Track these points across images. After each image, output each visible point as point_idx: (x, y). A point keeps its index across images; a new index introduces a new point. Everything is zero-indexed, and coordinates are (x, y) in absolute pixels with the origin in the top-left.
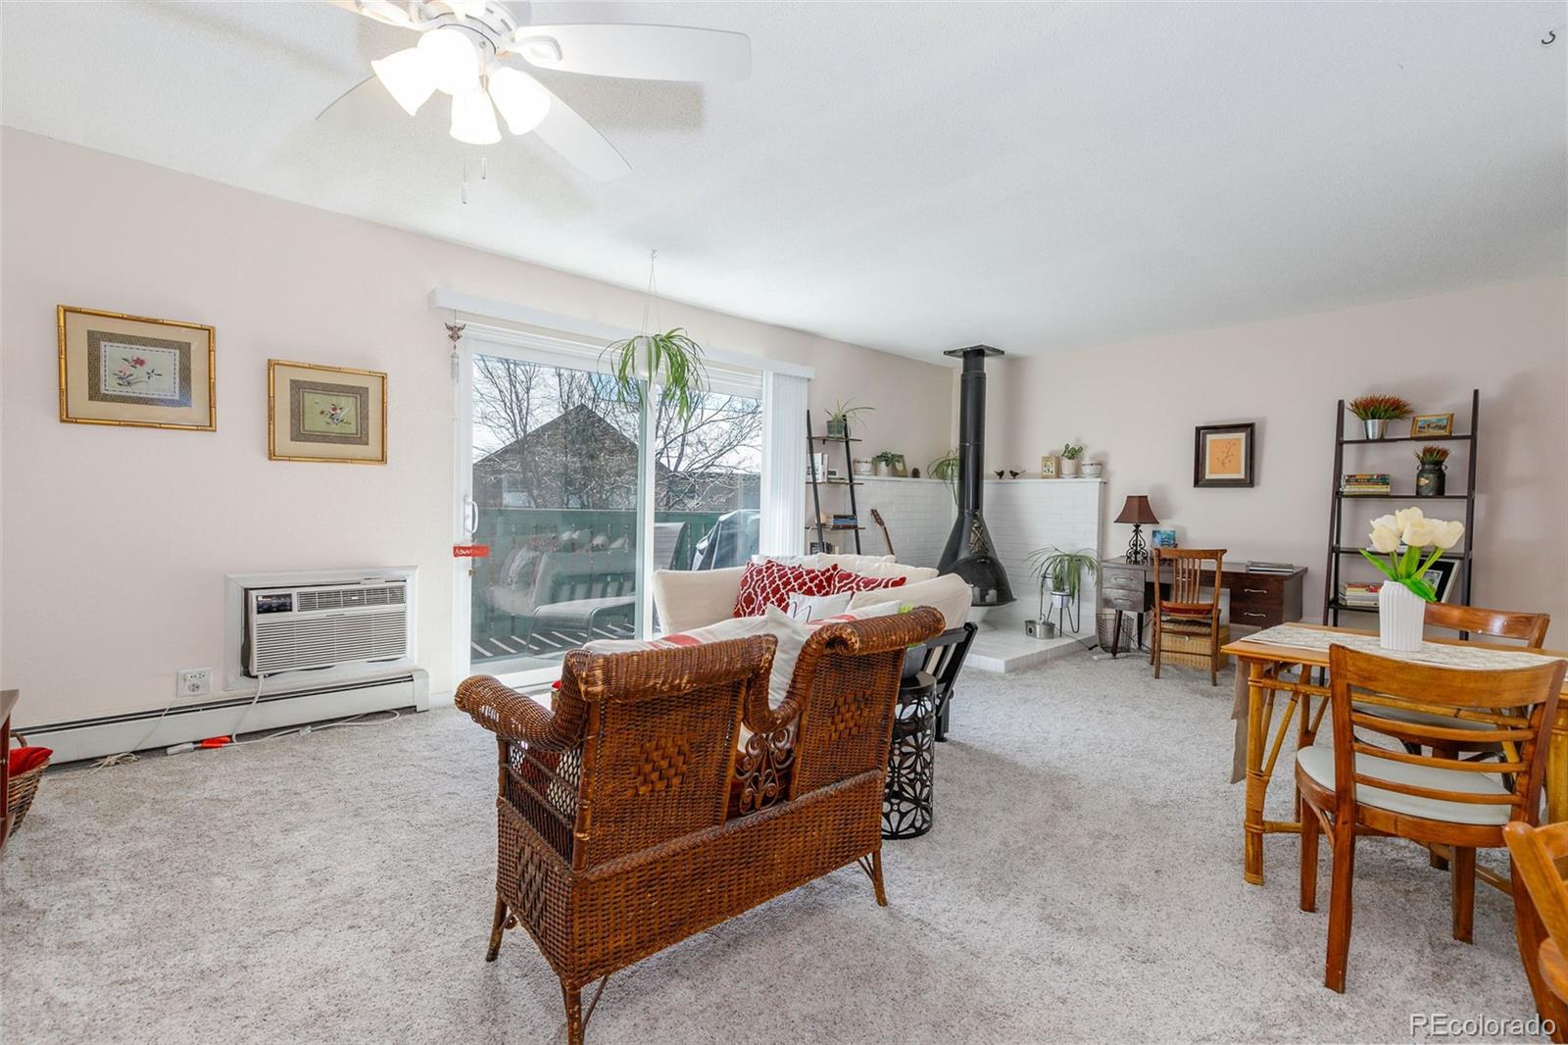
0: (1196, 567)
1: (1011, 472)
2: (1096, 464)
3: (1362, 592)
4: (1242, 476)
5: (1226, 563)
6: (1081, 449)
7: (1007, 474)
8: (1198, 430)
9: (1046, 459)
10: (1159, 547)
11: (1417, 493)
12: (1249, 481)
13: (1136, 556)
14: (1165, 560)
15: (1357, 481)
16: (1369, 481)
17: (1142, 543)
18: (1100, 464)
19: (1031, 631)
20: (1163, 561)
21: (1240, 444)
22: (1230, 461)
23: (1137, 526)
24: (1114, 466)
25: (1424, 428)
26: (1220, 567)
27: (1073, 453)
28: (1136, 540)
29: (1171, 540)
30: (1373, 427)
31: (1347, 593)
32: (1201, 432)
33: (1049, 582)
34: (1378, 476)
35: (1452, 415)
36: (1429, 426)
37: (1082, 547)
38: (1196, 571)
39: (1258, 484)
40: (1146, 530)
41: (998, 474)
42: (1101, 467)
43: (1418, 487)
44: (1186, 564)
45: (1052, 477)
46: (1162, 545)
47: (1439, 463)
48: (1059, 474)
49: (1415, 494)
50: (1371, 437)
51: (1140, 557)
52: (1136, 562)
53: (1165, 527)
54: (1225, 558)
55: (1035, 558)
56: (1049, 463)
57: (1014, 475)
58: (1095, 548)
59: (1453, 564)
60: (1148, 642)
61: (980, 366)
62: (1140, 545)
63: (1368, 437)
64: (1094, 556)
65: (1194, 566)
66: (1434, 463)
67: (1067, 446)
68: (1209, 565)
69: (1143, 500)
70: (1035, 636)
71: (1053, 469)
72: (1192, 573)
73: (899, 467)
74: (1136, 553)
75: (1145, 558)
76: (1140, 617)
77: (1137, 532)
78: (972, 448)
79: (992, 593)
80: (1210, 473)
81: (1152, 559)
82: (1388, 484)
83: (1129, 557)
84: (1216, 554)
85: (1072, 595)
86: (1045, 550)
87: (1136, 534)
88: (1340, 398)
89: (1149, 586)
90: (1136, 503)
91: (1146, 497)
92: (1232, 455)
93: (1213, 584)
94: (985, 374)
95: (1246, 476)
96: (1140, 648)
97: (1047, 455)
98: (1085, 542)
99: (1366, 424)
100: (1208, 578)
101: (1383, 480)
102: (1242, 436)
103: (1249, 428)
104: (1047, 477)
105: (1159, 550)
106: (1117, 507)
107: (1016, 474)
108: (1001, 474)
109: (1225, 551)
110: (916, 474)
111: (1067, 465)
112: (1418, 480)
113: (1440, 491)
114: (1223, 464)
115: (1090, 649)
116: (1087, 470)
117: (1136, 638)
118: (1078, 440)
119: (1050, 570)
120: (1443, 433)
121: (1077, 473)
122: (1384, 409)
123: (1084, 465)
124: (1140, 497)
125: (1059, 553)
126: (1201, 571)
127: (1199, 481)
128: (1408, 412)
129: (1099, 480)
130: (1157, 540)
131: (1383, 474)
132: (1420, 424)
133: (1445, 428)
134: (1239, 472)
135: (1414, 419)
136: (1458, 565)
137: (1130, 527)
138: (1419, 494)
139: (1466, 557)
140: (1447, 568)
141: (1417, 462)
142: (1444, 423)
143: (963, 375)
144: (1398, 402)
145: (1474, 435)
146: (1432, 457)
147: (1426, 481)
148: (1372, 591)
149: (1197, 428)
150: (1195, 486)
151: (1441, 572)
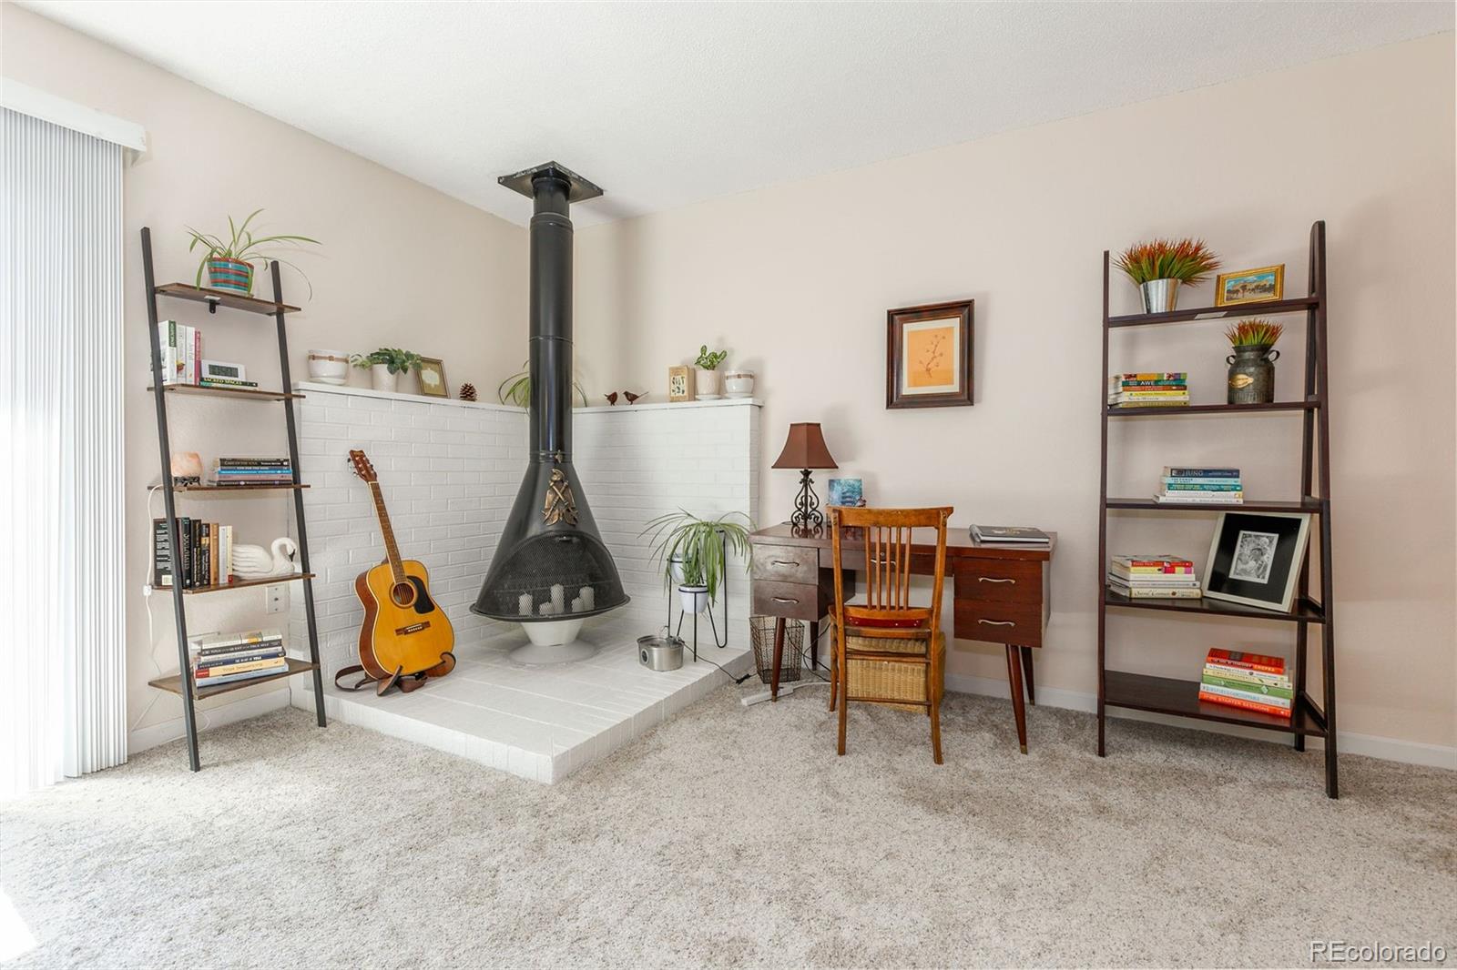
0: (904, 541)
1: (626, 394)
2: (746, 376)
3: (1153, 574)
4: (954, 388)
5: (954, 530)
6: (725, 353)
7: (621, 397)
8: (891, 315)
9: (675, 371)
10: (838, 506)
11: (1231, 401)
12: (966, 396)
13: (805, 522)
14: (848, 527)
15: (1139, 384)
16: (1157, 384)
17: (815, 500)
18: (751, 377)
19: (645, 659)
20: (845, 530)
21: (951, 336)
22: (937, 364)
23: (807, 474)
24: (772, 379)
25: (1237, 291)
26: (942, 538)
27: (713, 361)
28: (806, 496)
29: (854, 495)
30: (1159, 293)
31: (1132, 577)
32: (897, 318)
33: (678, 570)
34: (1170, 376)
35: (1283, 267)
36: (1244, 288)
37: (728, 509)
38: (903, 547)
39: (979, 401)
40: (820, 477)
41: (609, 398)
42: (753, 379)
43: (1232, 390)
44: (887, 536)
45: (683, 400)
46: (843, 503)
47: (1264, 349)
48: (693, 394)
49: (1224, 404)
50: (1154, 311)
51: (811, 525)
52: (806, 533)
53: (848, 473)
54: (952, 522)
55: (655, 530)
56: (679, 377)
57: (632, 398)
58: (747, 511)
59: (1299, 521)
60: (826, 659)
62: (812, 504)
63: (1149, 309)
64: (745, 523)
65: (899, 538)
66: (1260, 350)
67: (704, 349)
68: (925, 536)
69: (813, 429)
70: (651, 667)
71: (684, 386)
72: (896, 551)
73: (430, 376)
74: (806, 517)
75: (819, 525)
76: (814, 627)
77: (806, 482)
78: (551, 343)
79: (586, 593)
80: (908, 385)
81: (829, 527)
82: (1185, 388)
83: (795, 525)
84: (935, 517)
85: (711, 590)
86: (670, 518)
87: (806, 486)
88: (1106, 250)
89: (825, 574)
90: (803, 433)
91: (819, 425)
92: (941, 355)
93: (931, 572)
95: (960, 387)
96: (815, 668)
97: (677, 364)
98: (732, 503)
99: (1147, 288)
100: (922, 560)
101: (1178, 382)
102: (954, 324)
103: (963, 309)
104: (678, 400)
105: (840, 512)
106: (776, 444)
107: (635, 397)
108: (613, 398)
109: (950, 510)
110: (468, 393)
111: (705, 379)
112: (1232, 375)
113: (1266, 400)
114: (927, 369)
115: (739, 682)
116: (733, 385)
117: (809, 654)
118: (721, 340)
119: (680, 550)
120: (1268, 297)
121: (720, 392)
123: (727, 378)
124: (808, 424)
125: (695, 522)
126: (913, 548)
127: (894, 400)
128: (1210, 267)
129: (750, 401)
130: (836, 495)
131: (1172, 372)
132: (1228, 286)
133: (1272, 288)
134: (951, 383)
135: (1219, 277)
136: (1307, 523)
137: (796, 474)
138: (1234, 404)
139: (1322, 509)
140: (1287, 529)
141: (1228, 349)
142: (1270, 280)
143: (533, 221)
144: (1198, 249)
145: (1315, 305)
146: (1252, 340)
147: (1244, 380)
148: (1167, 571)
149: (889, 312)
150: (888, 407)
151: (1276, 536)
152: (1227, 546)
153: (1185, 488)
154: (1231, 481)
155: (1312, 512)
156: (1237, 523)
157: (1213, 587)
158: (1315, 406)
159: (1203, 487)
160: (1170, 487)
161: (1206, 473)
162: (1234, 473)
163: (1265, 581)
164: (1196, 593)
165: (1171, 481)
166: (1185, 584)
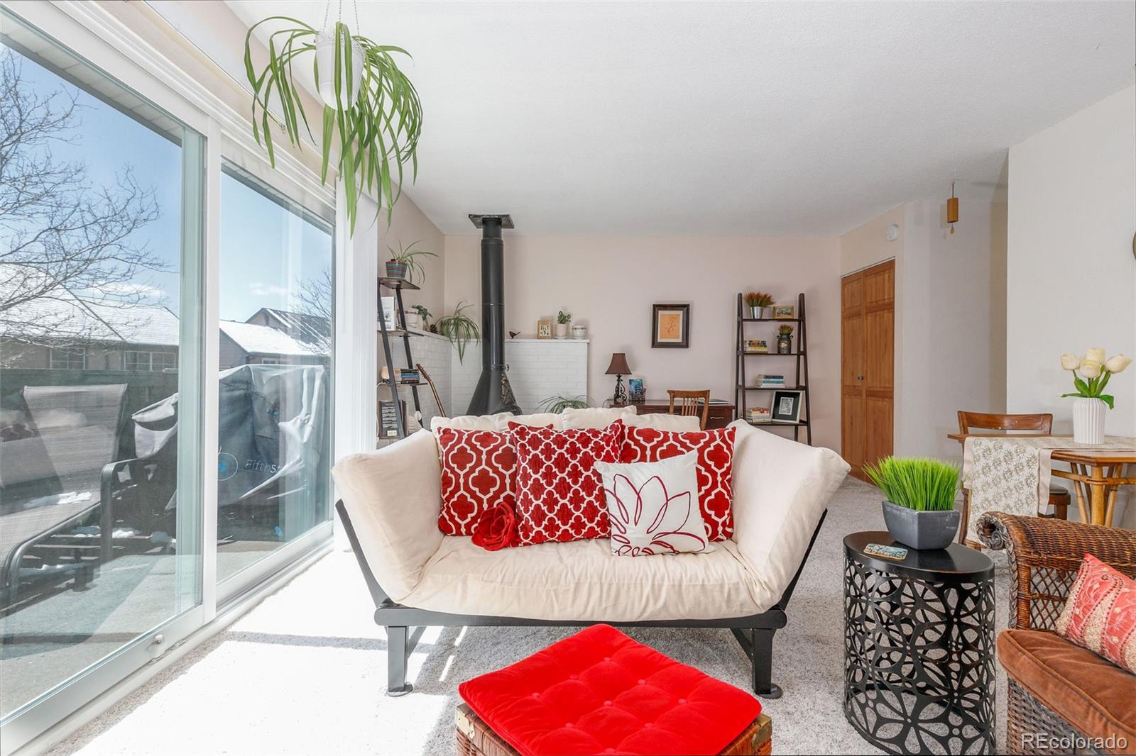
1: (510, 333)
2: (582, 328)
3: (758, 414)
4: (680, 340)
6: (571, 315)
9: (542, 323)
12: (685, 344)
13: (618, 398)
15: (753, 344)
16: (758, 344)
17: (623, 389)
18: (584, 328)
21: (679, 318)
22: (673, 330)
23: (619, 377)
24: (596, 330)
25: (779, 313)
26: (707, 403)
27: (564, 319)
28: (619, 387)
29: (640, 387)
30: (756, 311)
32: (657, 307)
34: (761, 342)
35: (791, 307)
36: (782, 312)
37: (576, 394)
39: (691, 347)
40: (625, 379)
42: (585, 330)
43: (779, 348)
45: (548, 338)
46: (635, 390)
47: (788, 334)
48: (554, 336)
49: (776, 353)
50: (756, 317)
51: (621, 401)
52: (618, 404)
53: (636, 376)
55: (546, 404)
56: (546, 327)
57: (513, 335)
58: (585, 394)
59: (799, 394)
61: (498, 234)
62: (621, 391)
63: (754, 316)
66: (784, 335)
67: (559, 313)
69: (622, 356)
71: (548, 331)
75: (625, 400)
77: (619, 380)
78: (494, 308)
80: (661, 338)
82: (765, 346)
83: (614, 400)
84: (705, 394)
86: (553, 398)
87: (619, 382)
88: (740, 293)
90: (618, 360)
91: (624, 354)
92: (675, 325)
94: (502, 241)
95: (683, 340)
97: (542, 319)
98: (577, 390)
99: (753, 309)
101: (764, 344)
102: (680, 313)
103: (685, 308)
104: (544, 338)
107: (515, 334)
110: (433, 330)
111: (560, 329)
112: (779, 343)
113: (789, 353)
114: (669, 331)
116: (575, 333)
118: (569, 308)
120: (789, 317)
121: (569, 336)
122: (760, 300)
123: (573, 329)
124: (620, 354)
125: (563, 400)
127: (655, 344)
128: (772, 303)
129: (585, 341)
130: (633, 387)
131: (763, 340)
132: (777, 311)
133: (790, 314)
134: (678, 337)
135: (774, 308)
136: (802, 393)
137: (615, 377)
138: (779, 353)
139: (806, 388)
140: (796, 396)
141: (778, 333)
142: (789, 311)
143: (483, 241)
144: (770, 297)
145: (801, 319)
146: (786, 331)
147: (784, 345)
148: (762, 412)
149: (654, 305)
150: (652, 347)
151: (793, 399)
152: (777, 404)
153: (768, 382)
154: (781, 380)
155: (803, 390)
156: (780, 395)
157: (773, 417)
158: (802, 353)
159: (773, 382)
160: (764, 382)
161: (774, 377)
162: (782, 377)
163: (790, 414)
164: (770, 420)
165: (764, 380)
166: (767, 416)
